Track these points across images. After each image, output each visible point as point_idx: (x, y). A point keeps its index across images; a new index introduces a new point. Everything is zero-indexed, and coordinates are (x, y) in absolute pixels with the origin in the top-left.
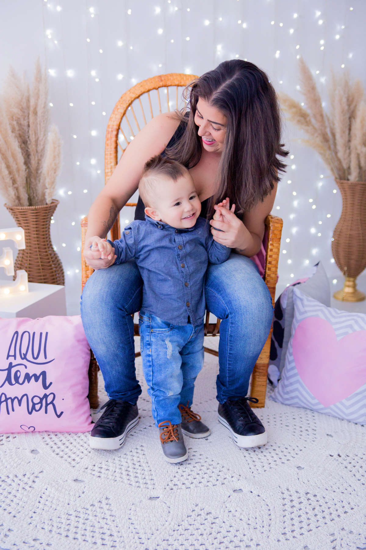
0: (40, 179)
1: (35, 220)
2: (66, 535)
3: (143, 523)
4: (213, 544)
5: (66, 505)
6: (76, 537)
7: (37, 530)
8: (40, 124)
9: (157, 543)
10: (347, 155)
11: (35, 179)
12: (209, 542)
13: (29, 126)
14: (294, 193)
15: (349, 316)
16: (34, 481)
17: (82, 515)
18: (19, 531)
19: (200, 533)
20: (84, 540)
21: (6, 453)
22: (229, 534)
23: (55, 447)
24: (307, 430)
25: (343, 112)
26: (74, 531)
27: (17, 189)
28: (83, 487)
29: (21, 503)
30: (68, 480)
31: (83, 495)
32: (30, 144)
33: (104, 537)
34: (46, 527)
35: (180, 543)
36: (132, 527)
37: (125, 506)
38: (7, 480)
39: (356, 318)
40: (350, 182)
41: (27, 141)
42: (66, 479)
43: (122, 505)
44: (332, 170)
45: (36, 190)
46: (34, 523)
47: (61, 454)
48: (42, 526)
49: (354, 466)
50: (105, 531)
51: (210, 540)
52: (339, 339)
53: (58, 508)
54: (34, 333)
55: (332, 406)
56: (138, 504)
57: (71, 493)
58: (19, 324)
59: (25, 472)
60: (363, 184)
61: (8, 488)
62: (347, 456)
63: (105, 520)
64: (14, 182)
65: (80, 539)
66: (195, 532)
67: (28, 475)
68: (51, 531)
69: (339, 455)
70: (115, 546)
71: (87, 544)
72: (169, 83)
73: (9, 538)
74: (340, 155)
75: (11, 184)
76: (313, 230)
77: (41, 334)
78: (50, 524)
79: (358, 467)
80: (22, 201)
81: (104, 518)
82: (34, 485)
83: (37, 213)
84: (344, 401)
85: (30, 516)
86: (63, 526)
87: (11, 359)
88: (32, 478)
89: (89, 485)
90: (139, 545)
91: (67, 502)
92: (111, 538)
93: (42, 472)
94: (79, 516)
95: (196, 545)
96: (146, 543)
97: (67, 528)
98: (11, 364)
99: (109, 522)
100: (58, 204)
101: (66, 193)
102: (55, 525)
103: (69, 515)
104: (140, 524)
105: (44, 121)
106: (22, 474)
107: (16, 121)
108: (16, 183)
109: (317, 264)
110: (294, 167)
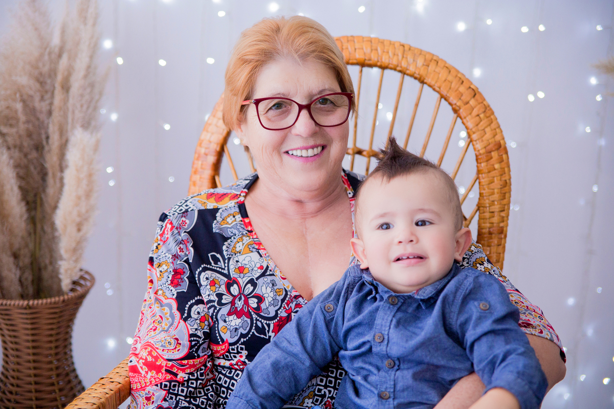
1: (29, 326)
8: (73, 112)
13: (50, 113)
32: (49, 151)
41: (43, 148)
83: (33, 314)
105: (82, 106)
107: (23, 101)
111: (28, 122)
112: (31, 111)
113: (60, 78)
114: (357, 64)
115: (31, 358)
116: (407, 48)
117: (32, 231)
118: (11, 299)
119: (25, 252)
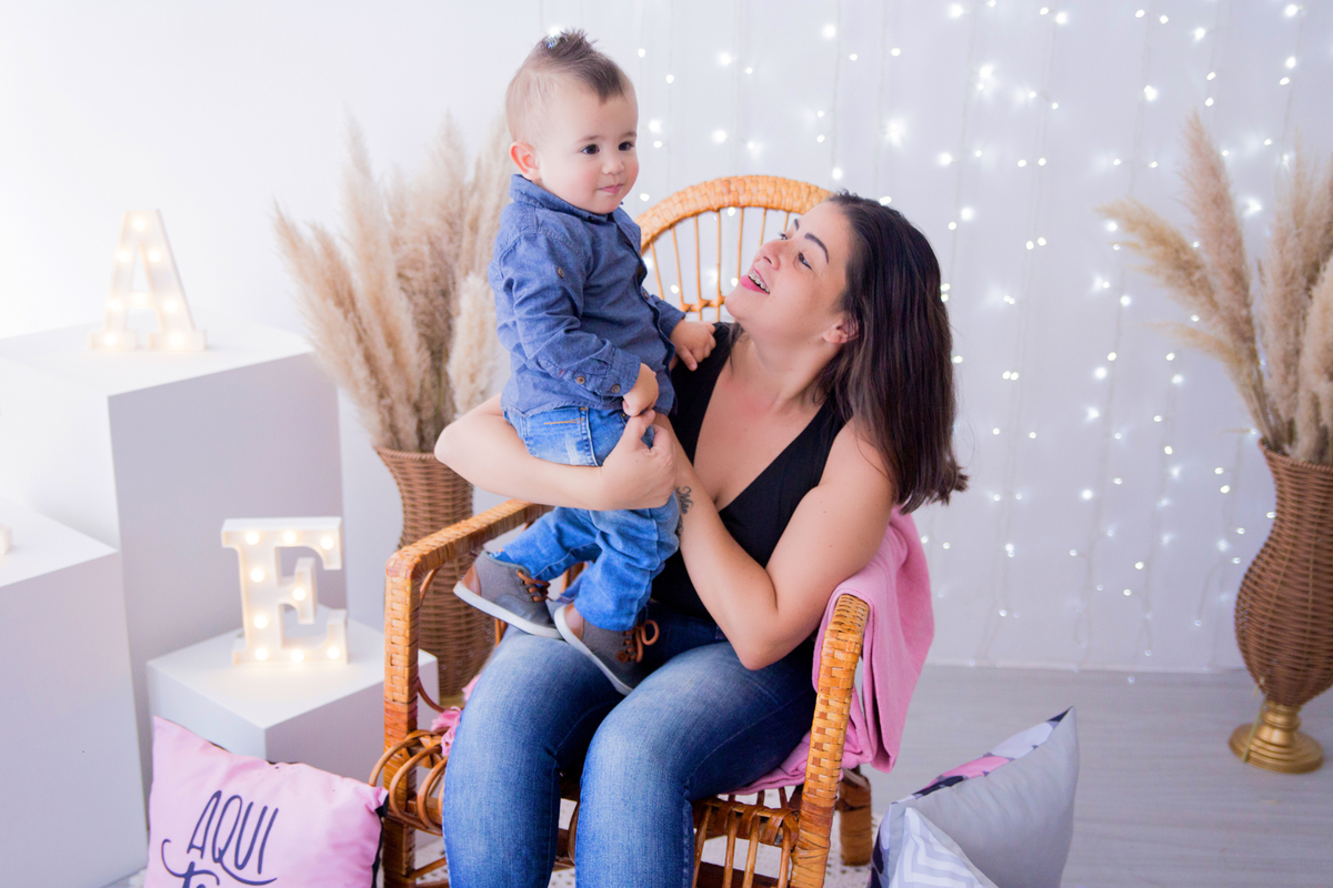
1: (424, 482)
10: (1286, 390)
13: (457, 256)
25: (1284, 273)
27: (391, 409)
40: (1288, 461)
41: (449, 293)
54: (251, 804)
58: (232, 774)
60: (1327, 473)
64: (383, 393)
72: (743, 200)
75: (374, 397)
76: (1223, 545)
77: (265, 809)
80: (402, 436)
87: (195, 853)
98: (192, 865)
105: (489, 249)
107: (431, 244)
108: (389, 395)
109: (1058, 719)
110: (1178, 379)
111: (434, 265)
112: (439, 255)
113: (468, 218)
114: (759, 206)
115: (428, 515)
116: (813, 189)
118: (408, 451)
119: (426, 404)
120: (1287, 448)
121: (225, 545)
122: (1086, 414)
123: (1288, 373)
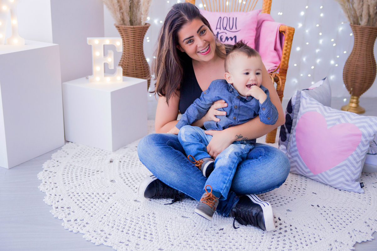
0: (139, 9)
1: (133, 35)
2: (122, 230)
3: (174, 230)
4: (217, 247)
5: (126, 213)
6: (128, 233)
7: (104, 225)
9: (180, 242)
10: (360, 6)
11: (136, 9)
12: (215, 246)
14: (321, 34)
15: (338, 112)
16: (109, 198)
17: (135, 221)
18: (93, 225)
19: (210, 240)
20: (133, 235)
21: (95, 180)
22: (231, 244)
23: (126, 180)
24: (299, 189)
26: (127, 229)
27: (122, 13)
28: (139, 205)
29: (97, 209)
30: (131, 200)
31: (138, 210)
33: (146, 234)
34: (110, 224)
35: (195, 244)
36: (166, 231)
37: (165, 219)
38: (92, 195)
39: (344, 114)
40: (360, 26)
42: (129, 199)
43: (163, 218)
44: (349, 17)
45: (136, 16)
46: (103, 221)
47: (129, 184)
48: (108, 223)
49: (327, 214)
50: (148, 231)
51: (216, 245)
52: (328, 128)
53: (120, 215)
55: (319, 174)
56: (174, 219)
57: (131, 208)
59: (104, 192)
60: (370, 28)
61: (91, 200)
62: (324, 207)
63: (149, 225)
64: (121, 8)
65: (130, 234)
66: (207, 240)
67: (106, 194)
68: (113, 227)
69: (318, 206)
70: (152, 241)
71: (134, 237)
73: (85, 228)
74: (356, 6)
75: (119, 10)
76: (332, 62)
78: (113, 223)
79: (330, 214)
80: (125, 22)
81: (149, 224)
82: (108, 200)
83: (134, 30)
84: (328, 171)
85: (102, 217)
86: (121, 225)
88: (108, 196)
89: (143, 204)
90: (168, 242)
91: (127, 212)
92: (150, 236)
93: (115, 193)
94: (133, 221)
95: (206, 246)
96: (173, 241)
97: (123, 226)
99: (151, 227)
100: (149, 26)
101: (159, 22)
102: (116, 224)
103: (126, 219)
104: (172, 230)
106: (102, 193)
108: (122, 9)
109: (325, 79)
110: (322, 15)
117: (130, 10)
120: (360, 22)
121: (89, 44)
122: (298, 26)
123: (360, 2)
